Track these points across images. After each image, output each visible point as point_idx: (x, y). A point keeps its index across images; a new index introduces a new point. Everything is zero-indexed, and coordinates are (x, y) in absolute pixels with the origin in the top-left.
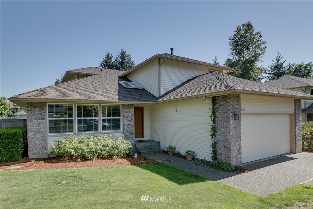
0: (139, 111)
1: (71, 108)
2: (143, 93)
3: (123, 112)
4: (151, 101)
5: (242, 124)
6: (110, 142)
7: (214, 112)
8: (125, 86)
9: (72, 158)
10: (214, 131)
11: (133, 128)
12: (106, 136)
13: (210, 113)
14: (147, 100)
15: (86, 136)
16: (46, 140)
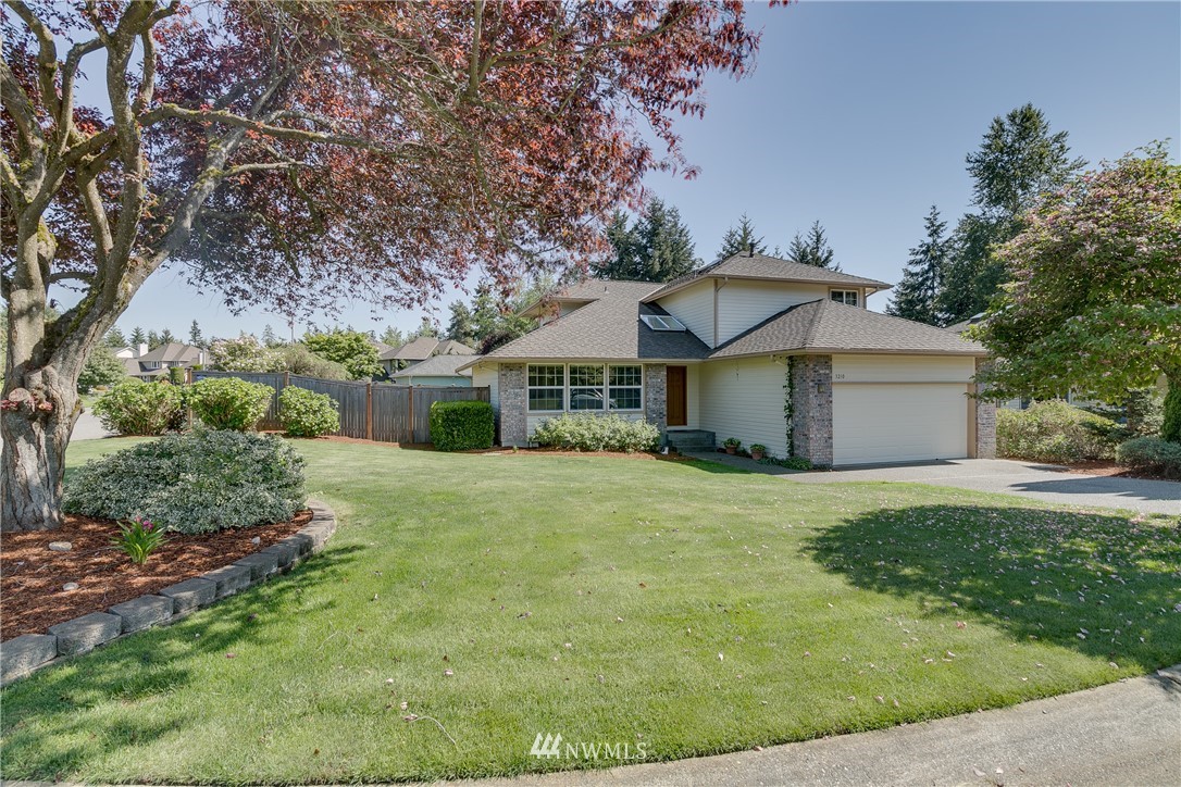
0: (677, 376)
1: (560, 370)
2: (688, 340)
3: (647, 376)
4: (697, 357)
5: (834, 398)
6: (622, 426)
7: (790, 380)
8: (651, 327)
9: (567, 446)
10: (790, 409)
11: (664, 406)
12: (616, 416)
13: (787, 383)
14: (689, 356)
15: (584, 415)
16: (525, 420)
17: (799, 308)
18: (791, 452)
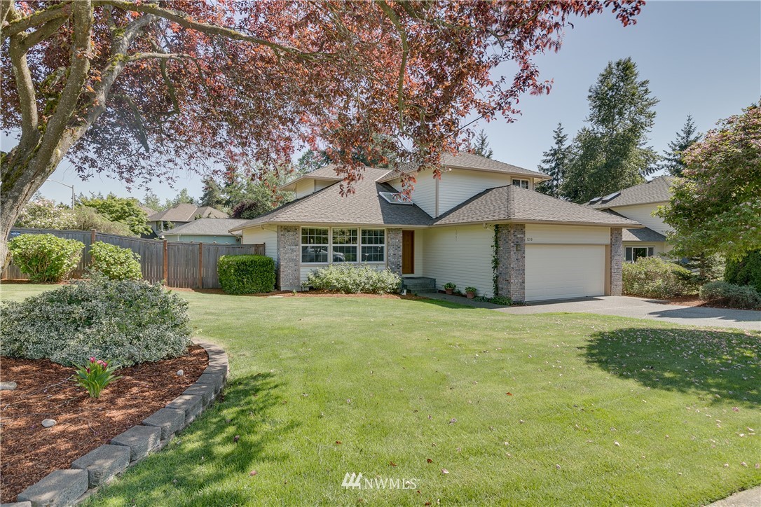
0: (409, 236)
1: (325, 232)
2: (415, 211)
3: (388, 237)
4: (424, 224)
5: (526, 255)
6: (375, 276)
7: (496, 242)
8: (389, 201)
9: (334, 290)
10: (496, 262)
11: (401, 260)
12: (368, 267)
13: (493, 244)
14: (419, 223)
15: (345, 265)
16: (298, 270)
17: (494, 191)
18: (496, 294)
